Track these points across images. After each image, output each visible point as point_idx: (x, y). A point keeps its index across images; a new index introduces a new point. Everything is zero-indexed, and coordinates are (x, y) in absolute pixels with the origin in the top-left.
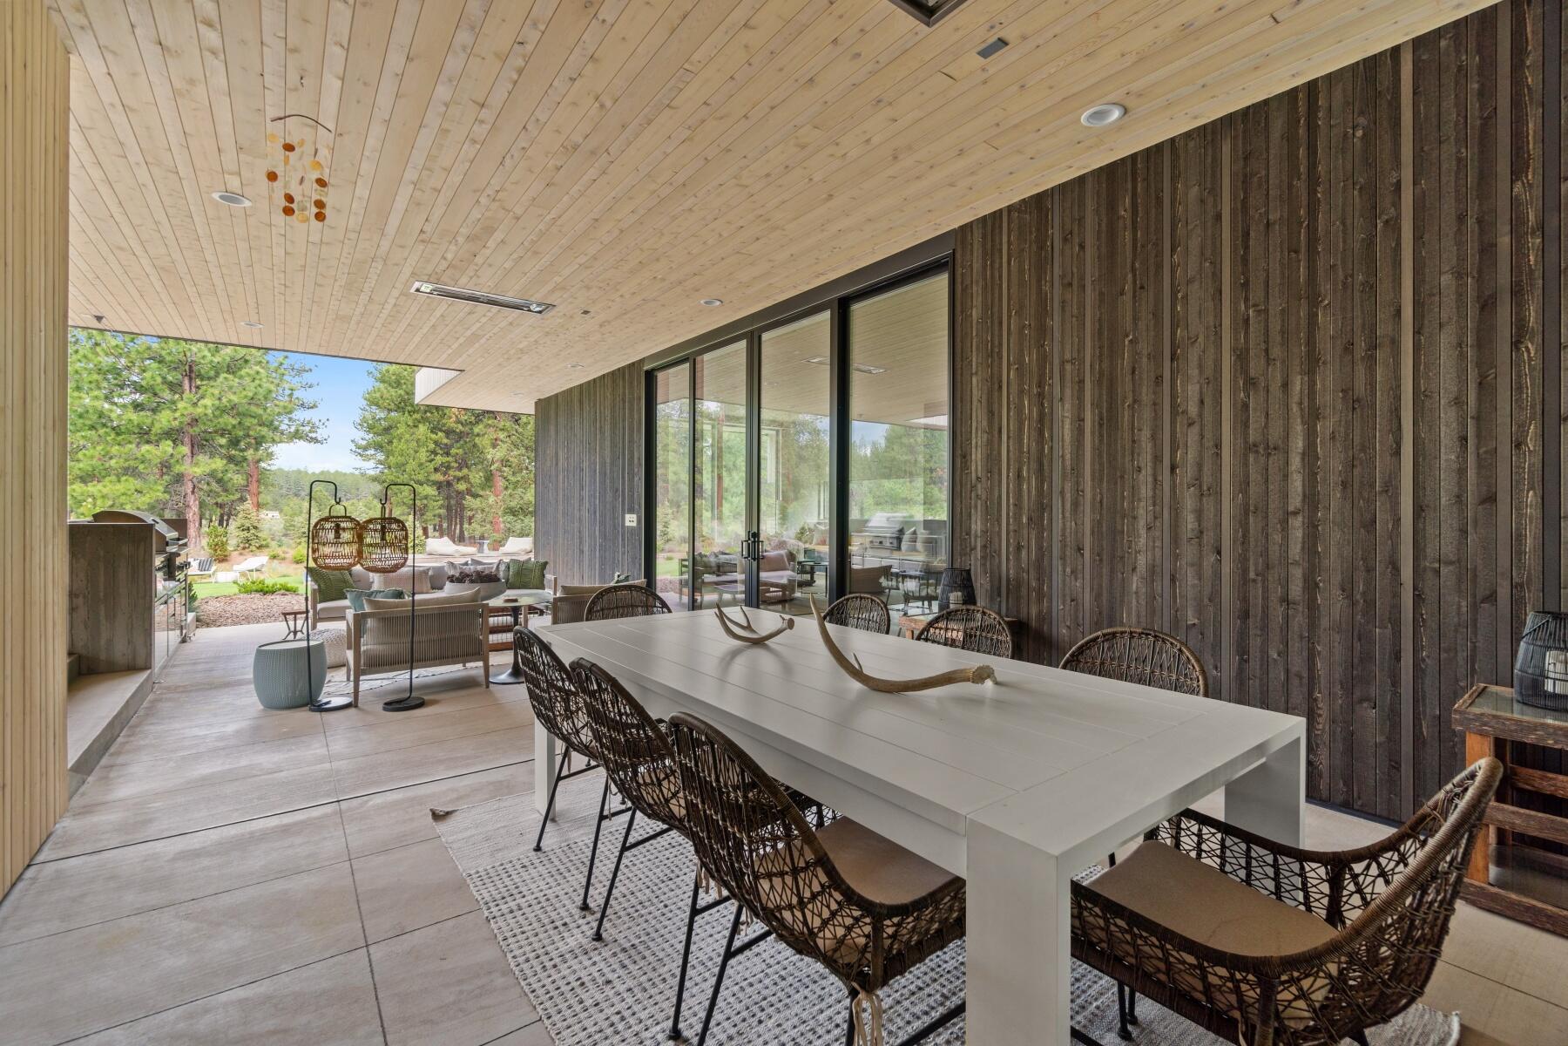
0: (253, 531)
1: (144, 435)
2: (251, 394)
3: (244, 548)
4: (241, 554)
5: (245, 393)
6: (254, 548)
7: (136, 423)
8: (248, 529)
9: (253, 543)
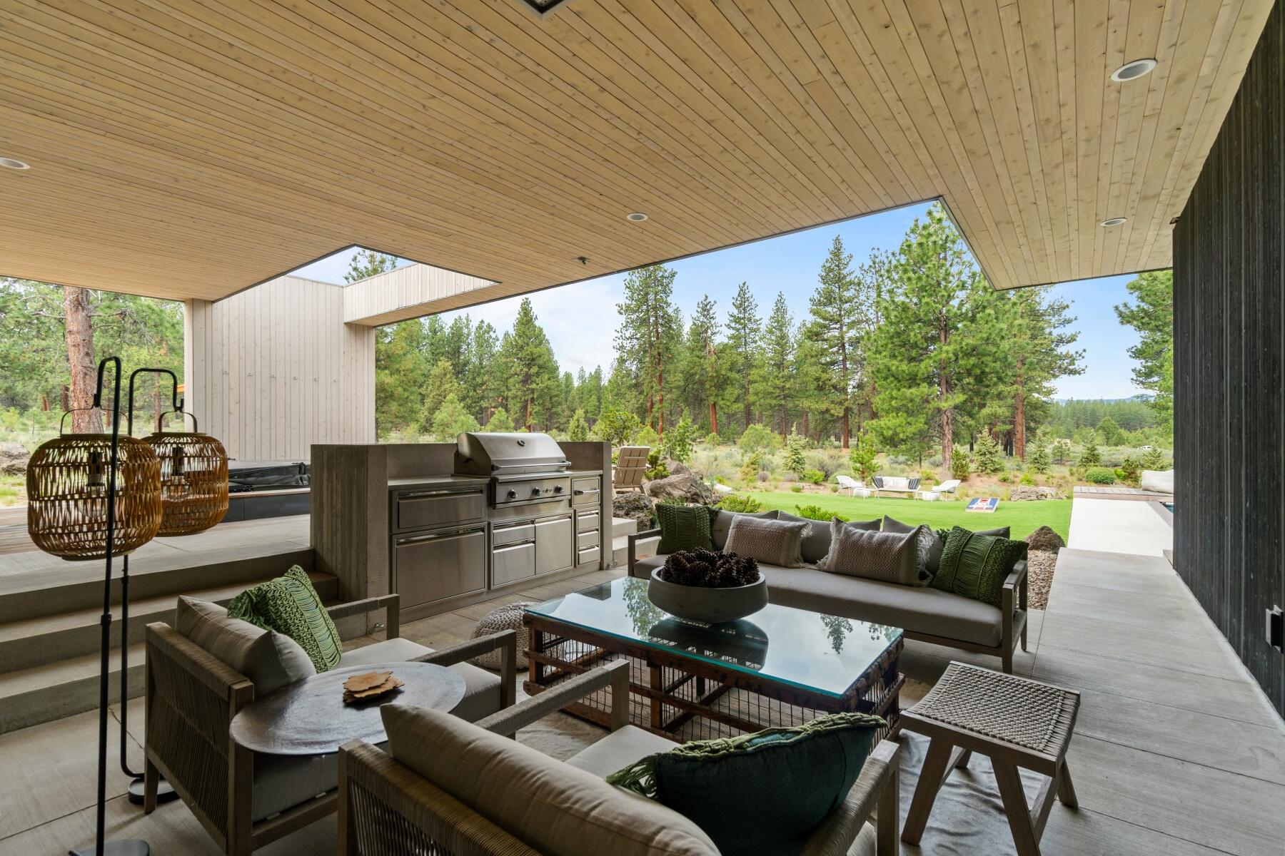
0: (988, 456)
1: (913, 380)
2: (985, 335)
3: (982, 471)
4: (978, 476)
5: (980, 335)
6: (989, 471)
7: (907, 371)
8: (985, 454)
9: (988, 466)
